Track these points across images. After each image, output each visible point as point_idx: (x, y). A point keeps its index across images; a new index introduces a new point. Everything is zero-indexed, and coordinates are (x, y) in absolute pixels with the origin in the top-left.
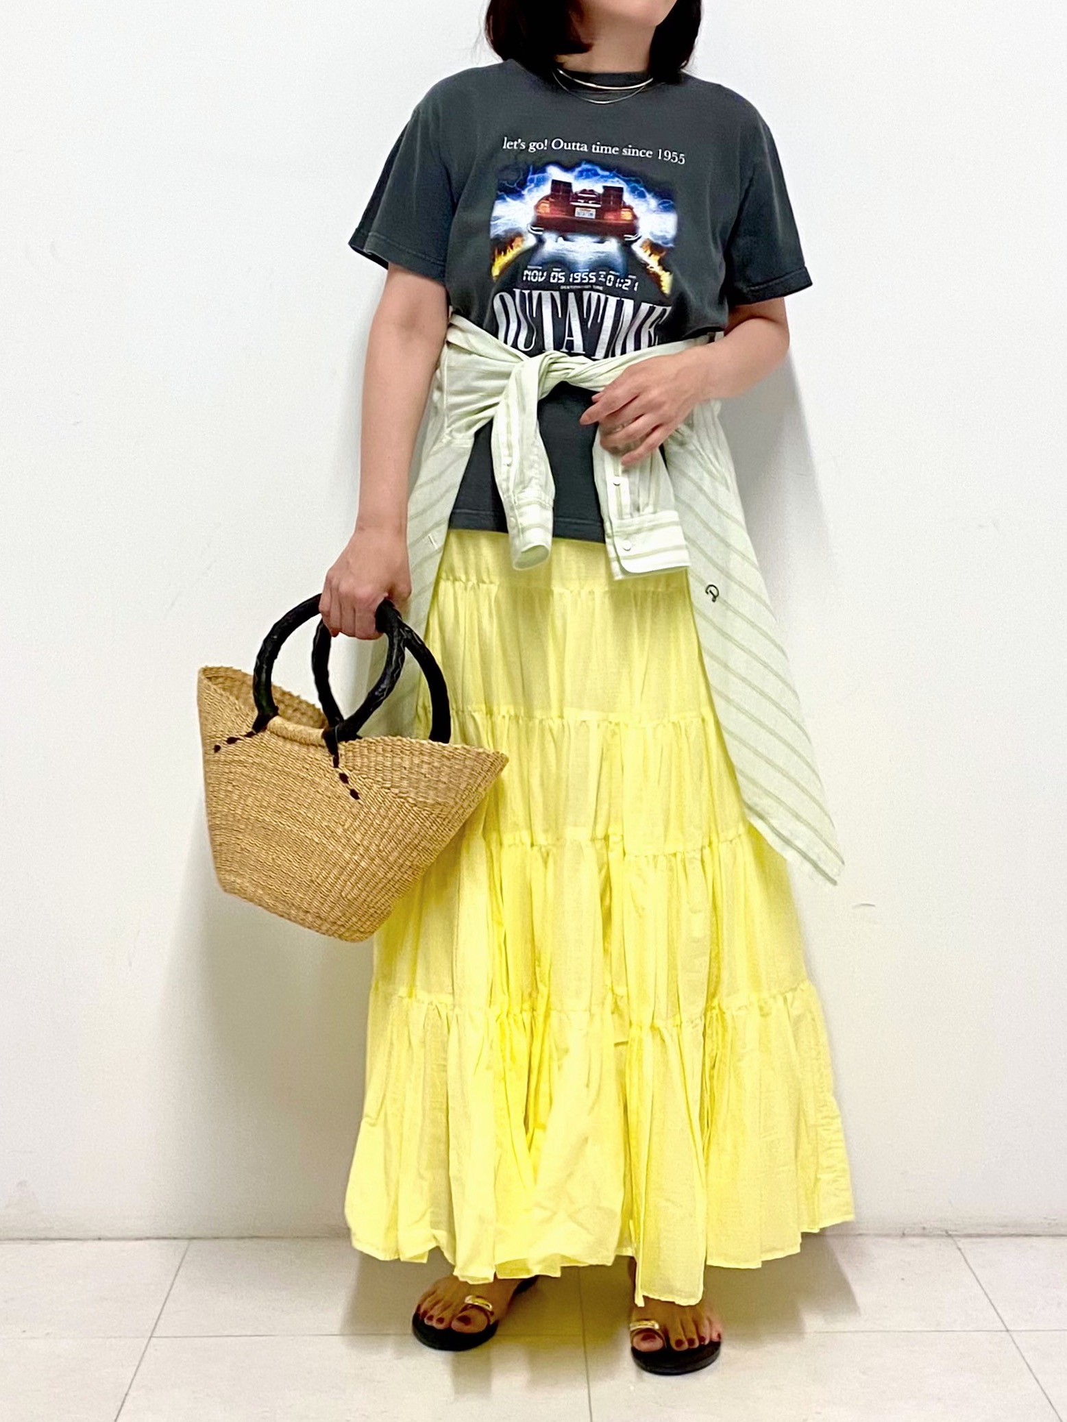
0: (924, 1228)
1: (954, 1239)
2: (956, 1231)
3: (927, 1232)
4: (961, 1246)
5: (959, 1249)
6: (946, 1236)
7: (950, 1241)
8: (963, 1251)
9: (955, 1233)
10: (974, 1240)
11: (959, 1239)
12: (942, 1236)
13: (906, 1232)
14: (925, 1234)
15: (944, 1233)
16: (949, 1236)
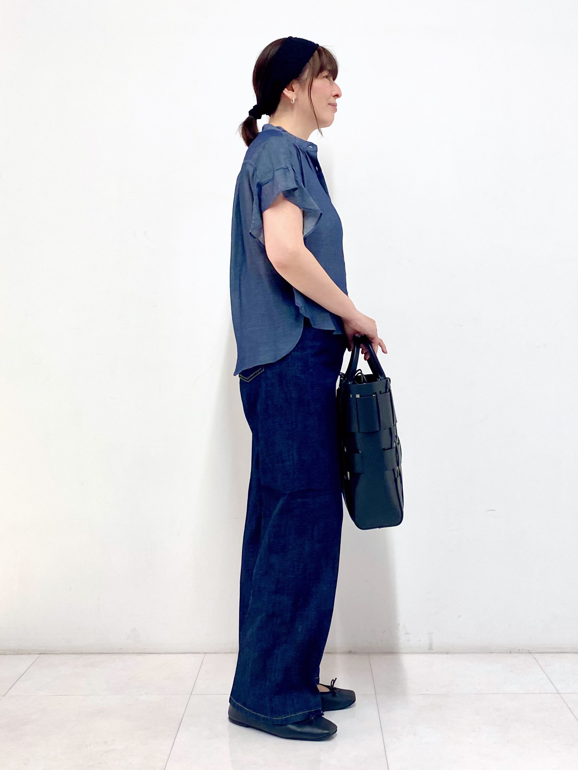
0: (519, 650)
1: (533, 654)
2: (533, 651)
3: (520, 651)
4: (535, 658)
5: (535, 659)
6: (529, 653)
7: (530, 654)
8: (536, 659)
9: (533, 652)
10: (541, 654)
11: (535, 654)
12: (527, 653)
13: (511, 652)
14: (519, 652)
15: (528, 652)
16: (530, 653)
